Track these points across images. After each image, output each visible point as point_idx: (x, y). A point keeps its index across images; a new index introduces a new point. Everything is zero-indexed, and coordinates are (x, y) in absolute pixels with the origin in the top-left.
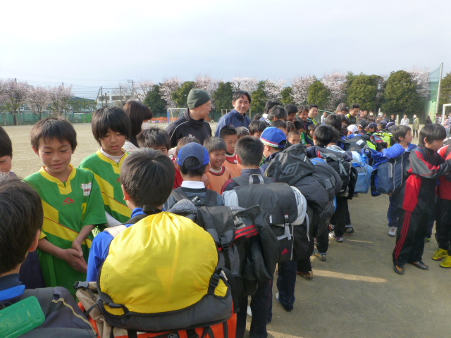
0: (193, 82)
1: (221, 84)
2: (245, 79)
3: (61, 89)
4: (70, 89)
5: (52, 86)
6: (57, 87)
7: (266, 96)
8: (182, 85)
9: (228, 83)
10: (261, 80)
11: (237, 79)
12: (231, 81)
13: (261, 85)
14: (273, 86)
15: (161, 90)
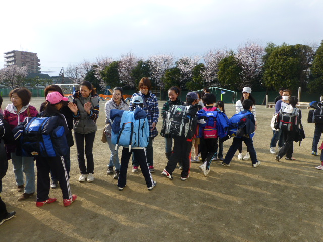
2: (162, 56)
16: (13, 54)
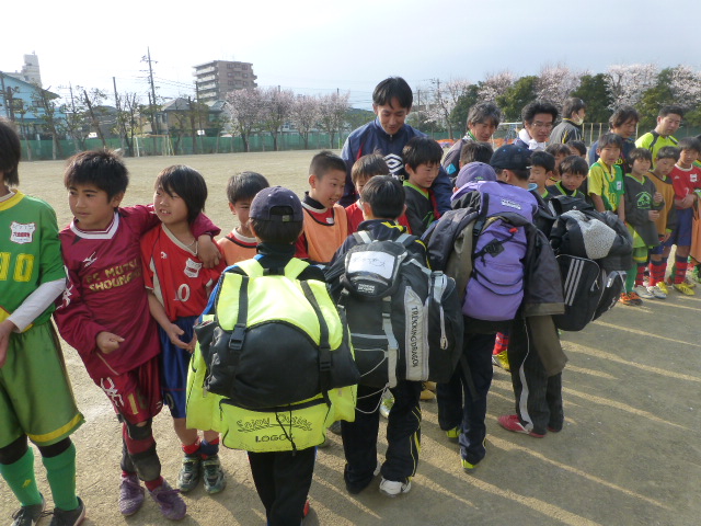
0: (535, 78)
1: (586, 79)
2: (632, 67)
3: (334, 98)
4: (347, 97)
5: (323, 95)
6: (330, 95)
7: (672, 98)
8: (516, 83)
9: (600, 77)
10: (665, 67)
11: (618, 67)
12: (604, 72)
13: (666, 76)
14: (691, 78)
15: (480, 93)
16: (213, 69)
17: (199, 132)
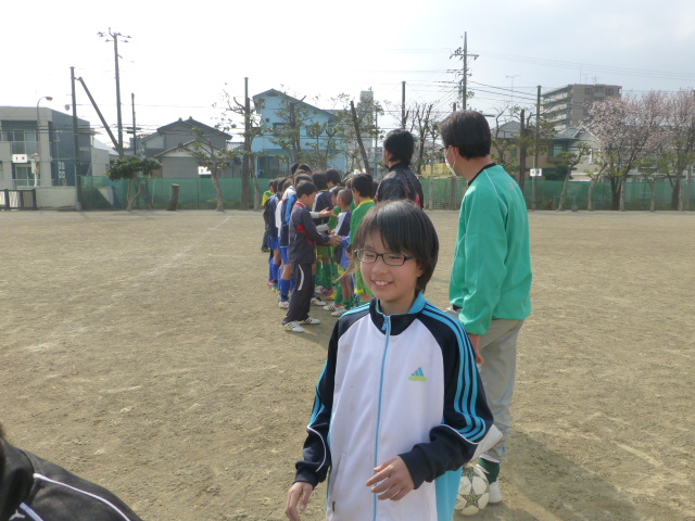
16: (566, 95)
17: (533, 173)
